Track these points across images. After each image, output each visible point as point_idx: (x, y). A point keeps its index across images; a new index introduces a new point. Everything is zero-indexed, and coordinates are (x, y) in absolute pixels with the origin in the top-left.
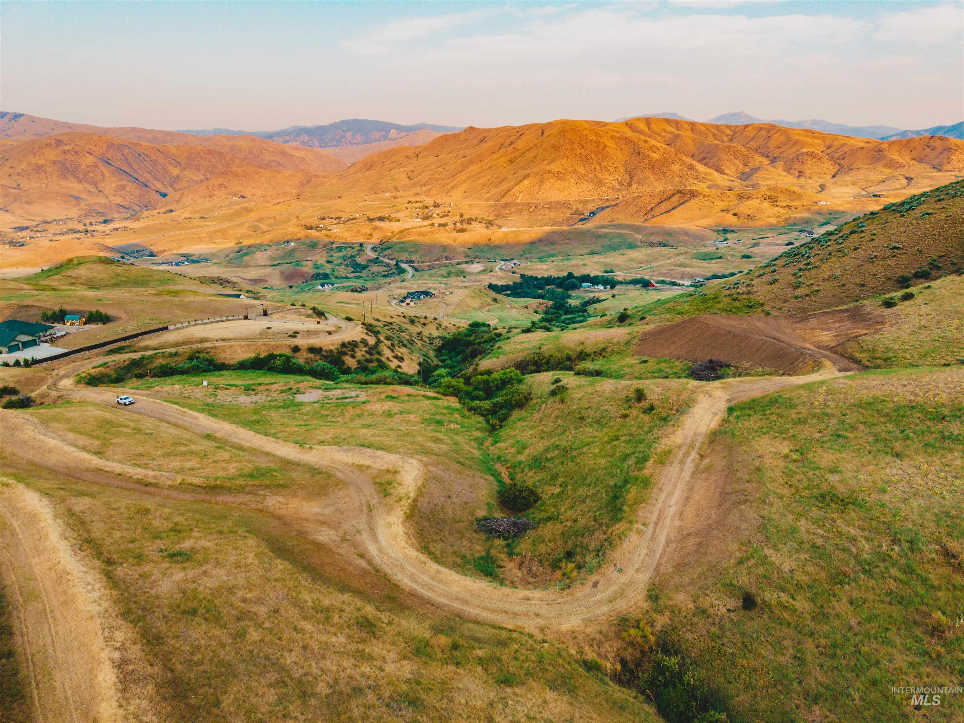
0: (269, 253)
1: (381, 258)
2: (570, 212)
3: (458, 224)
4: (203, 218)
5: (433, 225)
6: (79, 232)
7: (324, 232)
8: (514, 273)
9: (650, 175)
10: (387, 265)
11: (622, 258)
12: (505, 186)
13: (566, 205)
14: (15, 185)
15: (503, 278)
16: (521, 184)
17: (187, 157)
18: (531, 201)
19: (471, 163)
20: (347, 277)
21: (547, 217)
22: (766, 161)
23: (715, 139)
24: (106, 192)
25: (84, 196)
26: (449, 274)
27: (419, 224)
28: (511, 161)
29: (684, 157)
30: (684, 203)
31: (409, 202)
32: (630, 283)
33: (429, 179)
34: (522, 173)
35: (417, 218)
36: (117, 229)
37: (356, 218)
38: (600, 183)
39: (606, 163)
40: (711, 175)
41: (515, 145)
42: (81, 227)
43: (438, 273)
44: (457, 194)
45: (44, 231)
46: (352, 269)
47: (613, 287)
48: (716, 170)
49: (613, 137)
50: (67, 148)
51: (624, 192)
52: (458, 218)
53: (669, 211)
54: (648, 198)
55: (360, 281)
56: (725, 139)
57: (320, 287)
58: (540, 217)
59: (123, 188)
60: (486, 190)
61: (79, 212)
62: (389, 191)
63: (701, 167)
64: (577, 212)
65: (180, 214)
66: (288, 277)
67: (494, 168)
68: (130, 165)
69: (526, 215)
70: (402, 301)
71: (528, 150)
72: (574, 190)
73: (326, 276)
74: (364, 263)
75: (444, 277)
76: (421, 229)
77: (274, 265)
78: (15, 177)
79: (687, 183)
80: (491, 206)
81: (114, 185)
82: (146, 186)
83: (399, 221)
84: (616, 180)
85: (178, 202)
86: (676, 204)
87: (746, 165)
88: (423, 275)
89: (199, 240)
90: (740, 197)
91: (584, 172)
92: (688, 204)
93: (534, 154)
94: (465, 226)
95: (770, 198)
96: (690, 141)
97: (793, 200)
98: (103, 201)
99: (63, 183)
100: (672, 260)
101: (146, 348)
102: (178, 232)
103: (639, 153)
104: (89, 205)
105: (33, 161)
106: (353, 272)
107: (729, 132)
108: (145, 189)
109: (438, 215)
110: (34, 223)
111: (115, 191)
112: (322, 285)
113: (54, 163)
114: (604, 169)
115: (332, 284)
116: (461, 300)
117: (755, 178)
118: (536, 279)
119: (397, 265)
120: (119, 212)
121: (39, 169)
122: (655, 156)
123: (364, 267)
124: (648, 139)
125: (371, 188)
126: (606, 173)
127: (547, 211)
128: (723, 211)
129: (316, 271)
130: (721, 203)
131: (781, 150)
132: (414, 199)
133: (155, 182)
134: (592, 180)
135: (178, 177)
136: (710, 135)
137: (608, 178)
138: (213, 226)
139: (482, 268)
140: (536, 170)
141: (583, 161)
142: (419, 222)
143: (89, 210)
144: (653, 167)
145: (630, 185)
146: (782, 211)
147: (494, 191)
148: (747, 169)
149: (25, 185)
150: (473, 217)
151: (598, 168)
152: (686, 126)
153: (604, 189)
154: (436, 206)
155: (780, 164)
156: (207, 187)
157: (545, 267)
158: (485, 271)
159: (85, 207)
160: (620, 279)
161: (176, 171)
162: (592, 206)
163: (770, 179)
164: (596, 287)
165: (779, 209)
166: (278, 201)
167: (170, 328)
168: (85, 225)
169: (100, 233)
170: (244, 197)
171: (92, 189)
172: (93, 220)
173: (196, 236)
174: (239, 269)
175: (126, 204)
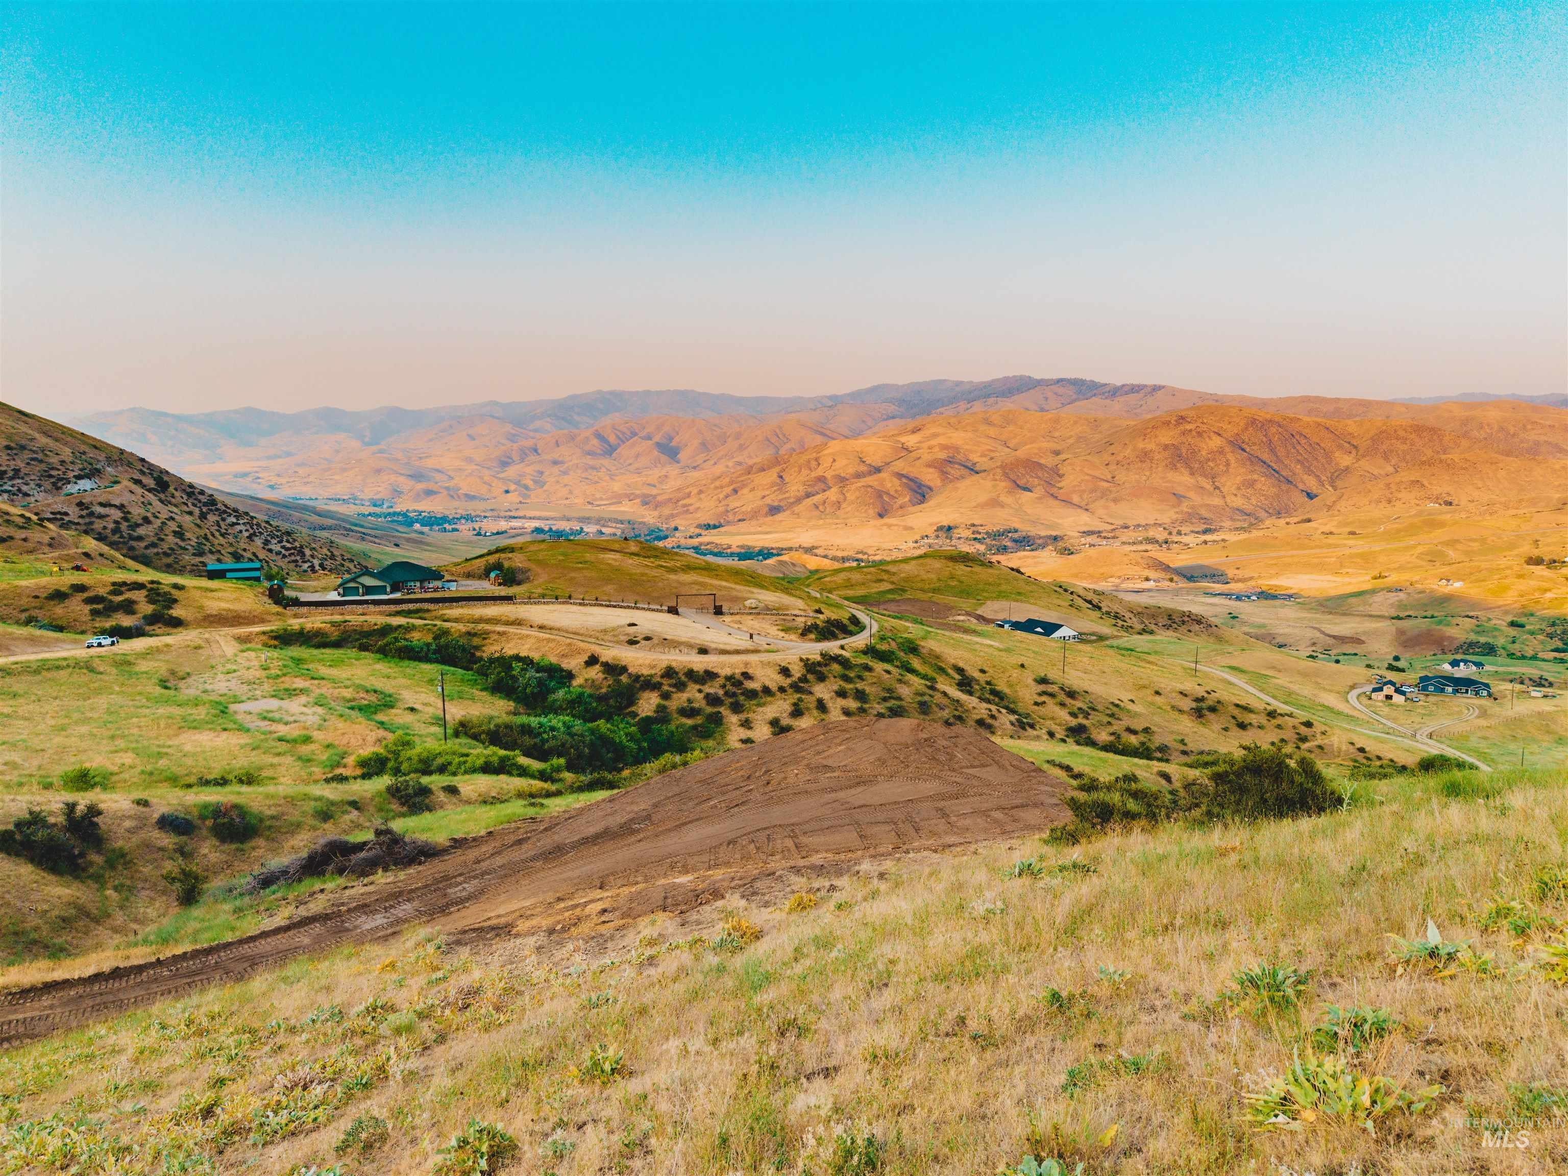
0: (1402, 595)
4: (1353, 533)
6: (1156, 542)
14: (1109, 477)
17: (1372, 438)
20: (1534, 658)
24: (1224, 490)
25: (1191, 494)
36: (1205, 542)
42: (1162, 537)
45: (1114, 538)
46: (1560, 645)
50: (1189, 427)
57: (1447, 667)
59: (1251, 484)
61: (1175, 517)
65: (1322, 524)
68: (1273, 451)
73: (1490, 650)
77: (1398, 618)
78: (1113, 467)
81: (1239, 479)
82: (1289, 482)
85: (1329, 508)
89: (1320, 567)
98: (1217, 501)
99: (1171, 475)
102: (1295, 552)
104: (1193, 507)
105: (1141, 445)
108: (1284, 487)
110: (1110, 527)
111: (1239, 488)
112: (1455, 663)
113: (1166, 447)
115: (1479, 664)
120: (1232, 519)
121: (1145, 456)
129: (1473, 637)
133: (1305, 477)
135: (1347, 468)
138: (1359, 545)
143: (1190, 514)
149: (1121, 477)
156: (1388, 486)
159: (1185, 510)
161: (1345, 460)
168: (1170, 533)
169: (1181, 546)
170: (1451, 504)
171: (1207, 484)
172: (1184, 529)
173: (1316, 560)
174: (1330, 616)
175: (1248, 507)
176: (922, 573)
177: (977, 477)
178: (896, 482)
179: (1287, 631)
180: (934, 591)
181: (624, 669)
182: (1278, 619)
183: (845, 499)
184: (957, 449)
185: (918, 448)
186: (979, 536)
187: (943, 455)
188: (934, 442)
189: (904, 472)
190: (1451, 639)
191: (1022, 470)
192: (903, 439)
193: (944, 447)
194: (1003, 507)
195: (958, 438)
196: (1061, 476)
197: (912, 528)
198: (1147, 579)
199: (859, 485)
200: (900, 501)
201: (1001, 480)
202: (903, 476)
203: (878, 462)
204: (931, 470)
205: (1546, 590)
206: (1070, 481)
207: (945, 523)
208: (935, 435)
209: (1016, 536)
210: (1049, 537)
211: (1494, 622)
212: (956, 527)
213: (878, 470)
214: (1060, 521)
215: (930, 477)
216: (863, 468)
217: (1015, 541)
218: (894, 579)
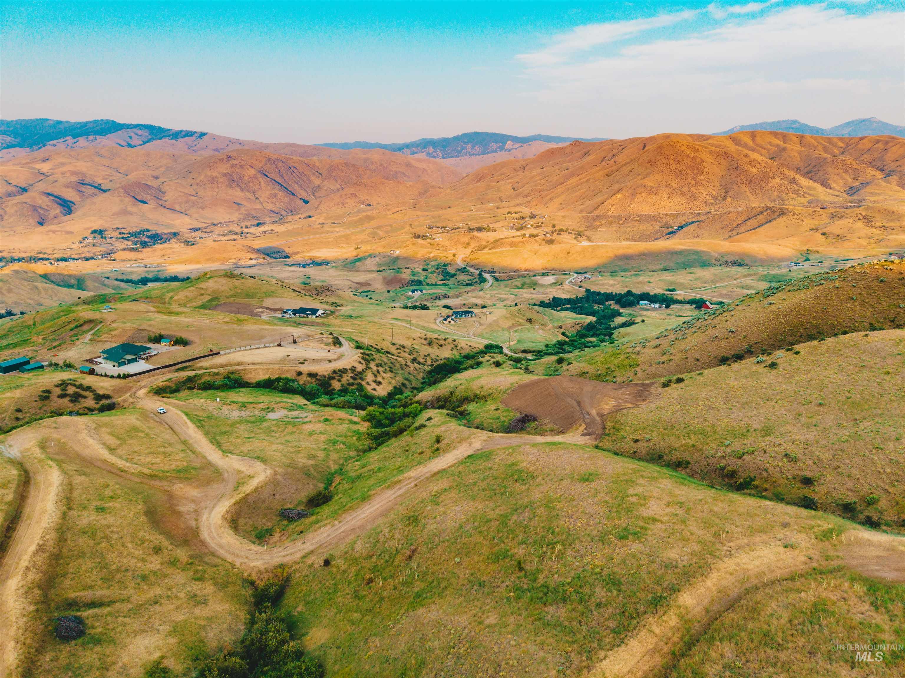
0: (377, 259)
1: (468, 268)
2: (660, 225)
3: (548, 235)
4: (334, 223)
5: (524, 235)
6: (237, 233)
7: (429, 240)
8: (580, 287)
9: (747, 190)
10: (472, 274)
11: (691, 277)
12: (598, 199)
13: (656, 219)
14: (194, 193)
15: (568, 291)
16: (614, 197)
17: (328, 170)
18: (621, 213)
19: (572, 175)
20: (436, 285)
21: (636, 229)
22: (879, 175)
23: (826, 152)
24: (261, 200)
25: (244, 203)
26: (523, 286)
27: (512, 234)
28: (608, 175)
29: (786, 171)
30: (771, 221)
31: (509, 213)
32: (688, 303)
33: (532, 191)
34: (616, 187)
35: (512, 228)
36: (265, 232)
37: (459, 228)
38: (693, 197)
39: (701, 178)
40: (814, 189)
41: (616, 158)
42: (239, 230)
43: (513, 284)
44: (553, 206)
45: (211, 232)
46: (442, 277)
47: (668, 306)
48: (822, 184)
49: (711, 152)
50: (235, 162)
51: (717, 207)
52: (550, 228)
53: (753, 229)
54: (735, 215)
55: (446, 288)
56: (837, 151)
57: (410, 293)
58: (629, 229)
59: (274, 196)
60: (580, 202)
61: (239, 216)
62: (493, 201)
63: (804, 181)
64: (667, 226)
65: (317, 220)
66: (389, 282)
67: (591, 181)
68: (282, 176)
69: (615, 227)
70: (445, 320)
71: (625, 165)
72: (666, 204)
73: (419, 283)
74: (453, 272)
75: (518, 288)
76: (513, 239)
77: (379, 271)
78: (195, 187)
79: (786, 198)
80: (583, 217)
81: (268, 193)
82: (293, 194)
83: (495, 231)
84: (710, 194)
85: (316, 208)
86: (764, 221)
87: (855, 179)
88: (499, 286)
89: (327, 244)
90: (833, 216)
91: (677, 186)
92: (776, 222)
93: (630, 168)
94: (555, 237)
95: (865, 217)
96: (796, 155)
97: (891, 221)
98: (258, 206)
99: (230, 191)
100: (738, 281)
101: (201, 368)
102: (312, 237)
103: (737, 168)
104: (247, 210)
105: (209, 174)
106: (442, 280)
107: (841, 144)
108: (292, 197)
109: (532, 226)
110: (206, 225)
111: (269, 198)
112: (413, 291)
113: (224, 175)
114: (699, 183)
115: (421, 291)
116: (494, 321)
117: (862, 194)
118: (599, 294)
119: (480, 274)
120: (269, 217)
121: (213, 180)
122: (754, 170)
123: (453, 276)
124: (750, 153)
125: (479, 199)
126: (700, 188)
127: (636, 223)
128: (811, 230)
129: (412, 277)
130: (812, 222)
131: (898, 163)
132: (512, 210)
133: (300, 191)
134: (685, 194)
135: (319, 186)
136: (820, 147)
137: (703, 192)
138: (340, 231)
139: (553, 281)
140: (629, 184)
141: (677, 177)
142: (514, 232)
143: (247, 215)
144: (750, 182)
145: (724, 199)
146: (876, 231)
147: (588, 203)
148: (857, 184)
149: (201, 193)
150: (564, 228)
151: (693, 182)
152: (795, 139)
153: (697, 203)
154: (533, 216)
155: (894, 178)
156: (341, 196)
157: (612, 282)
158: (555, 283)
159: (244, 212)
160: (679, 298)
161: (317, 181)
162: (681, 220)
163: (879, 194)
164: (653, 305)
165: (873, 230)
166: (397, 209)
167: (221, 353)
168: (242, 228)
169: (252, 235)
170: (370, 205)
171: (250, 196)
172: (248, 224)
173: (325, 240)
174: (351, 273)
175: (276, 209)
176: (220, 287)
177: (105, 195)
178: (45, 198)
179: (337, 282)
180: (233, 296)
181: (317, 374)
182: (330, 276)
183: (6, 213)
184: (84, 174)
185: (53, 174)
186: (125, 236)
187: (74, 179)
188: (64, 169)
189: (49, 191)
190: (405, 279)
191: (137, 189)
192: (38, 166)
193: (73, 173)
194: (132, 214)
195: (82, 166)
196: (164, 193)
197: (72, 233)
198: (251, 259)
199: (14, 201)
200: (53, 213)
201: (124, 196)
202: (49, 194)
203: (23, 185)
204: (70, 190)
205: (431, 253)
206: (170, 196)
207: (96, 227)
208: (63, 164)
209: (149, 234)
210: (170, 233)
211: (417, 269)
212: (105, 231)
213: (24, 190)
214: (172, 222)
215: (70, 195)
216: (11, 189)
217: (148, 237)
218: (208, 292)
